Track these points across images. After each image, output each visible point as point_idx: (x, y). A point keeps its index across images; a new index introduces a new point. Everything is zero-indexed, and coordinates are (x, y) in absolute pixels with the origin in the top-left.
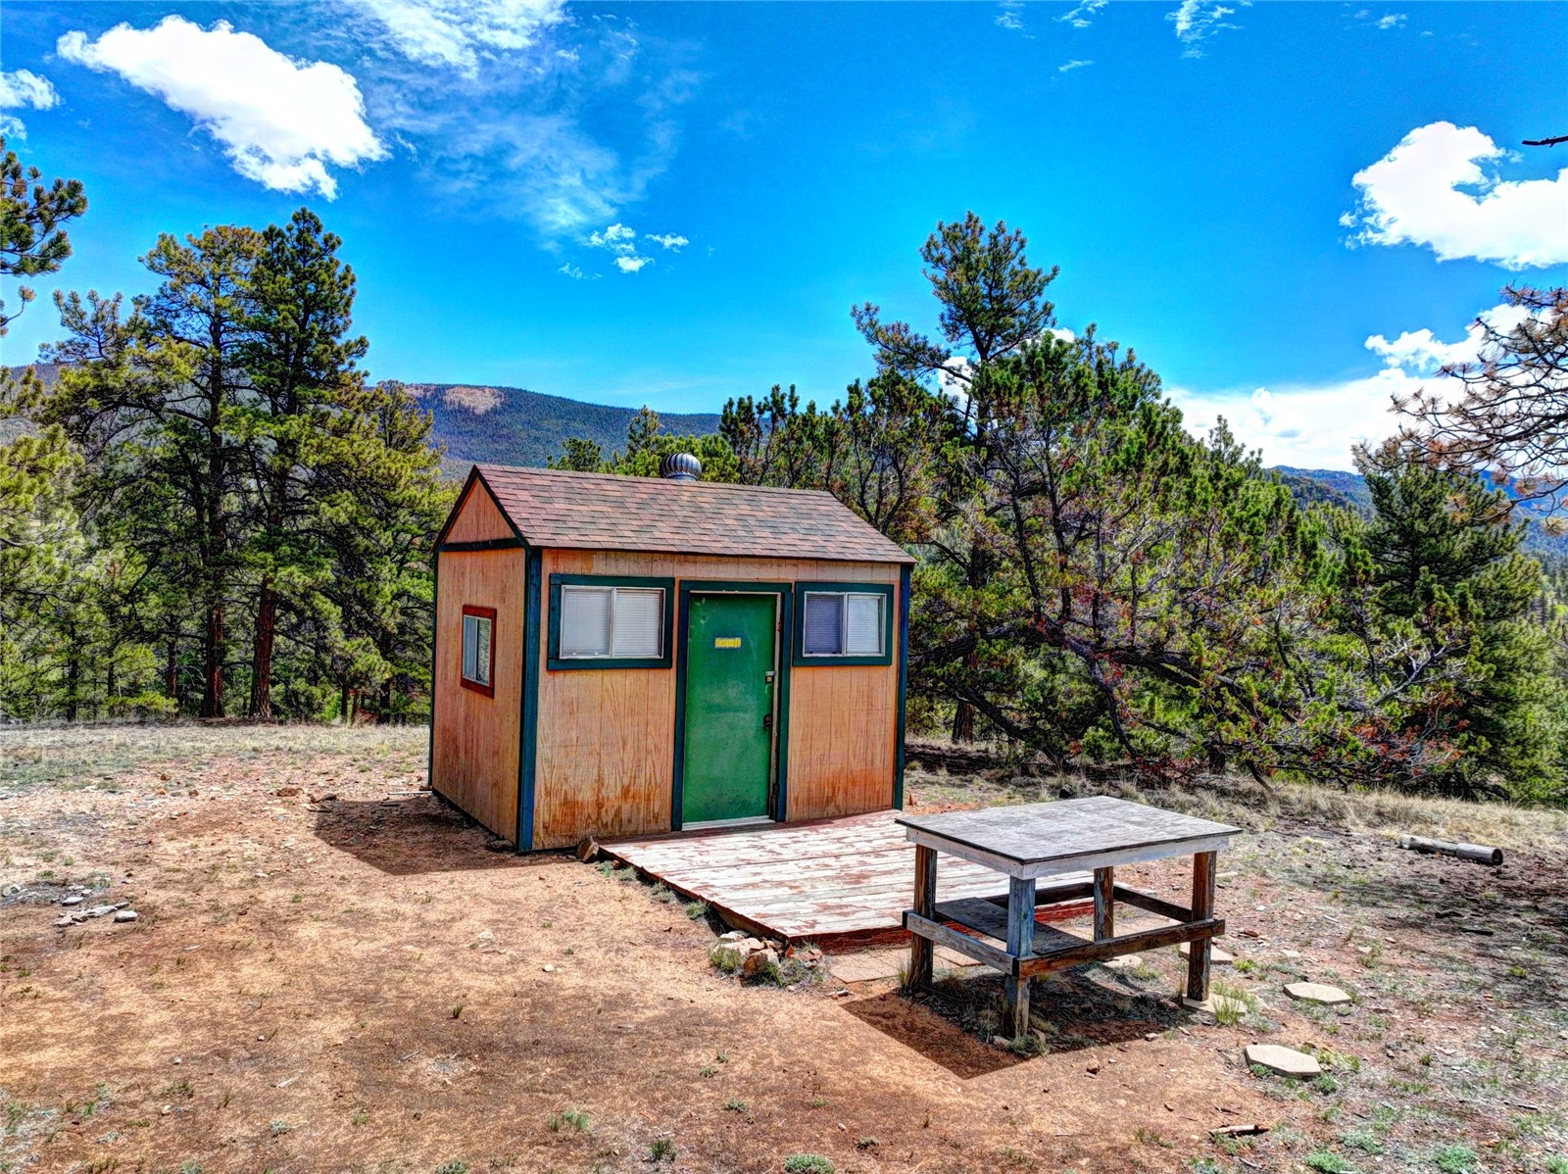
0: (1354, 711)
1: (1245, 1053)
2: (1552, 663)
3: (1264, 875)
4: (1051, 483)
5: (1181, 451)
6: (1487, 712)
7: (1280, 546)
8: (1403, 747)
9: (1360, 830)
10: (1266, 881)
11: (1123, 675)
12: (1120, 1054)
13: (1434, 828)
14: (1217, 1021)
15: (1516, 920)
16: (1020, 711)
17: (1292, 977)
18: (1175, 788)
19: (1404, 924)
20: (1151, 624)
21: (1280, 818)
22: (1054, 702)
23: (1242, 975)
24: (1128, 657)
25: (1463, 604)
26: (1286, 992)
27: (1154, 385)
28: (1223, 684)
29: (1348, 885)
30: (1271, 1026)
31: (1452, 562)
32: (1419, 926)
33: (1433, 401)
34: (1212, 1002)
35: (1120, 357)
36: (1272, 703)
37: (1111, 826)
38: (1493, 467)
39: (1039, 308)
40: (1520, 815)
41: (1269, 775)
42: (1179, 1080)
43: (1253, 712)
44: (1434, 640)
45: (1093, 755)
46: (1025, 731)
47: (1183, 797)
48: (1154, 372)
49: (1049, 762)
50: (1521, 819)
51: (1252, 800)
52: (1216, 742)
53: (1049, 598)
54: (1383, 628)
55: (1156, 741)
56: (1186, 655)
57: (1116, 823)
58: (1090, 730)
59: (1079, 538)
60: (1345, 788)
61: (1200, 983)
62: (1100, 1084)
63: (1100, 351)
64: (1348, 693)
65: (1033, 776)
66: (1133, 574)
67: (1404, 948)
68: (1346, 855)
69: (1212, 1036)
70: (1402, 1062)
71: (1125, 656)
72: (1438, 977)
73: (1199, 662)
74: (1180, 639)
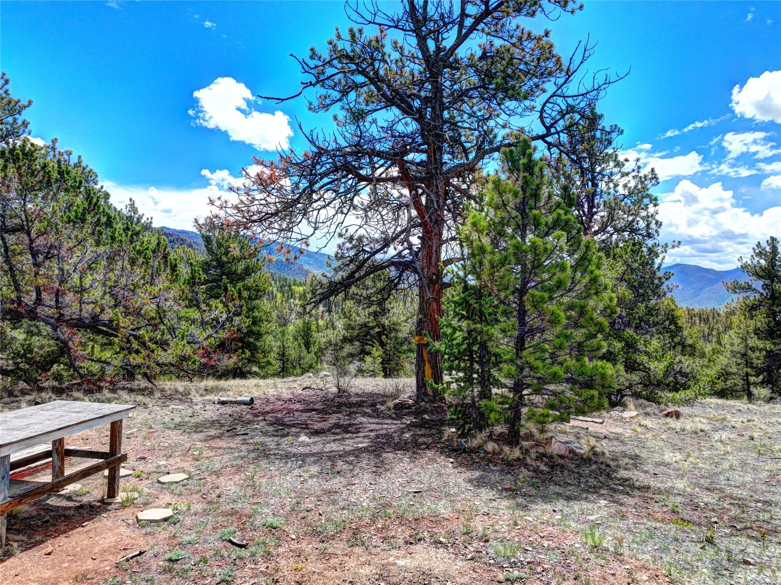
0: (195, 343)
1: (137, 517)
2: (275, 318)
3: (151, 428)
4: (27, 225)
5: (107, 214)
6: (252, 340)
7: (159, 265)
8: (216, 358)
9: (197, 399)
10: (151, 430)
11: (74, 334)
12: (66, 540)
13: (228, 393)
14: (123, 506)
15: (258, 426)
16: (7, 359)
17: (162, 474)
18: (105, 392)
19: (213, 438)
20: (92, 305)
21: (160, 399)
22: (31, 352)
23: (138, 479)
24: (78, 324)
25: (240, 293)
26: (159, 482)
27: (93, 177)
28: (131, 335)
29: (190, 425)
30: (151, 500)
31: (237, 275)
32: (219, 437)
33: (226, 202)
34: (120, 497)
35: (73, 160)
36: (156, 343)
37: (62, 416)
38: (249, 233)
39: (20, 122)
40: (261, 382)
41: (155, 378)
42: (100, 542)
43: (147, 348)
44: (229, 310)
45: (57, 380)
46: (11, 371)
47: (109, 395)
48: (94, 170)
49: (28, 387)
50: (262, 384)
51: (147, 392)
52: (127, 365)
53: (28, 293)
54: (208, 305)
55: (96, 367)
56: (111, 321)
57: (65, 414)
58: (55, 366)
59: (46, 258)
60: (191, 380)
61: (114, 488)
62: (53, 560)
63: (61, 154)
64: (192, 335)
65: (16, 396)
66: (81, 278)
67: (213, 448)
68: (190, 411)
69: (120, 514)
70: (209, 499)
71: (76, 324)
72: (226, 457)
73: (117, 325)
74: (108, 313)
